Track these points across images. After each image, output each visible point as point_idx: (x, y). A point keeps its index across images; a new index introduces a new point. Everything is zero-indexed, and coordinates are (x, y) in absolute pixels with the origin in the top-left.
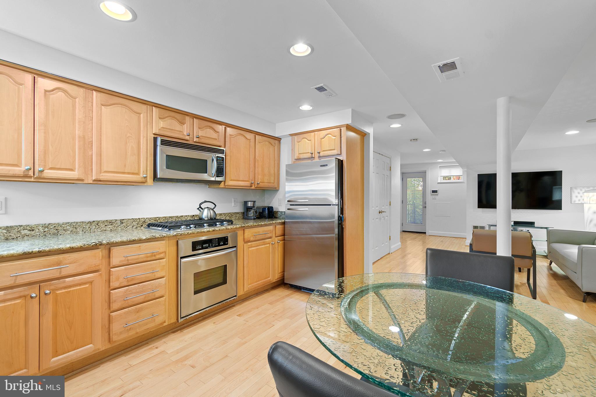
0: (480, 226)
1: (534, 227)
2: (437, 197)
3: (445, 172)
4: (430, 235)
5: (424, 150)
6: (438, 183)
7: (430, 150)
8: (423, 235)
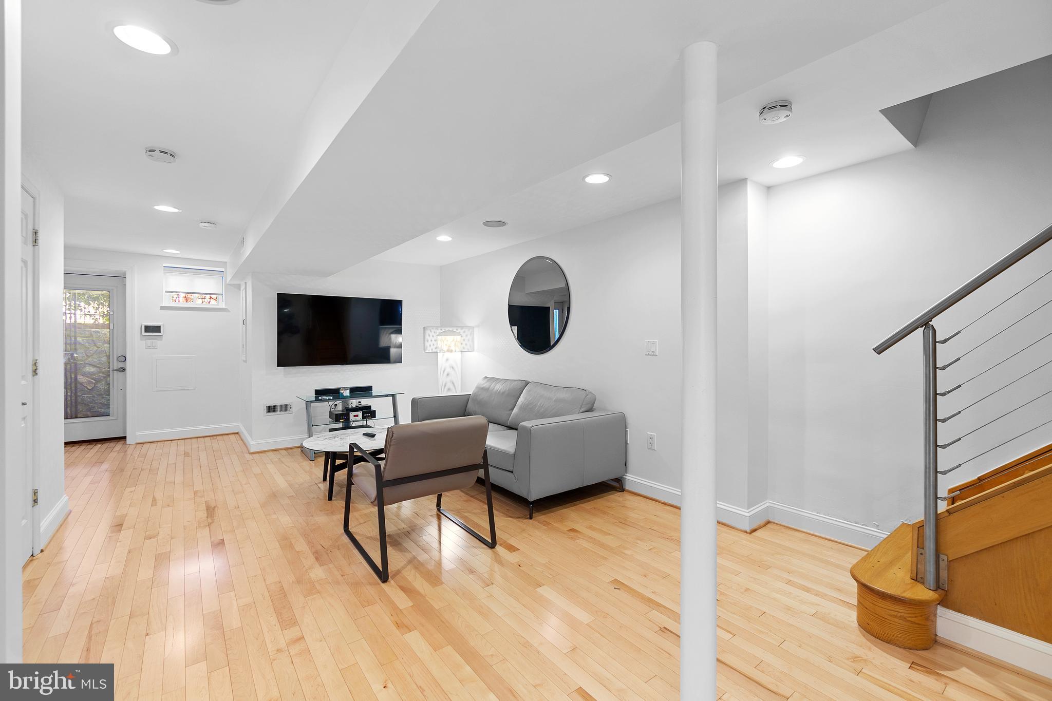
0: (280, 406)
1: (371, 396)
2: (158, 343)
3: (178, 283)
4: (138, 442)
5: (156, 207)
6: (163, 308)
7: (176, 210)
8: (119, 446)
